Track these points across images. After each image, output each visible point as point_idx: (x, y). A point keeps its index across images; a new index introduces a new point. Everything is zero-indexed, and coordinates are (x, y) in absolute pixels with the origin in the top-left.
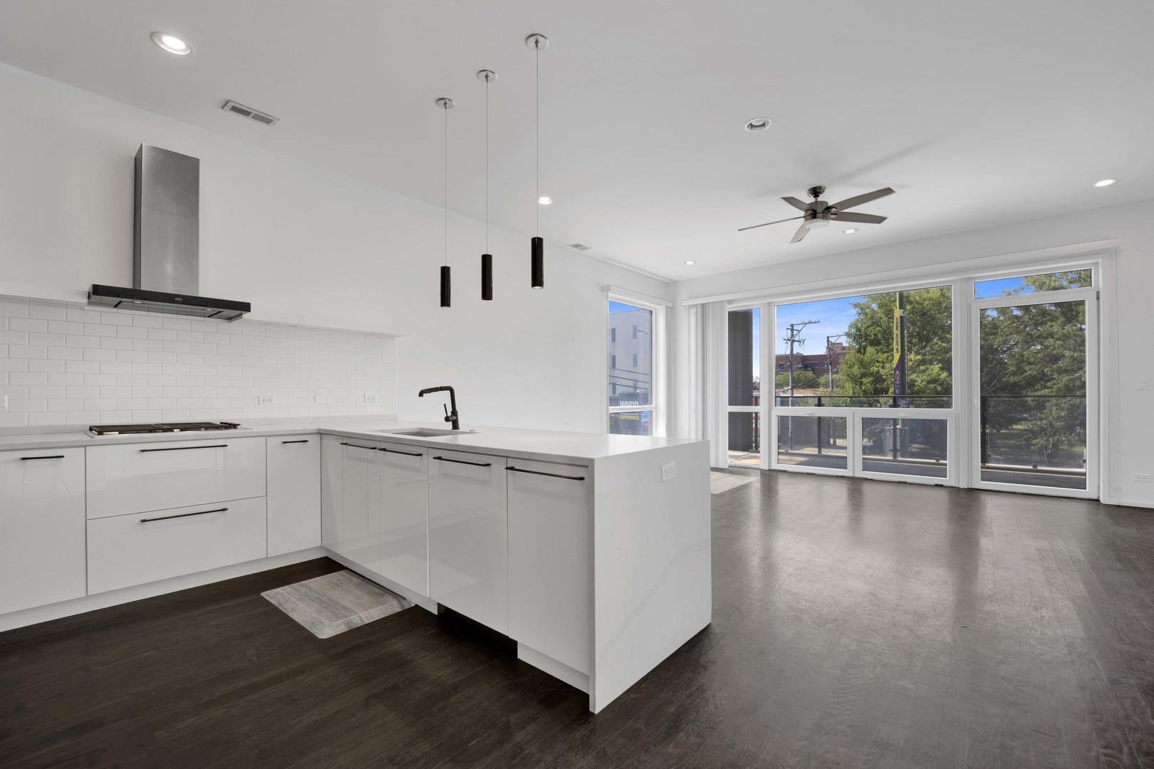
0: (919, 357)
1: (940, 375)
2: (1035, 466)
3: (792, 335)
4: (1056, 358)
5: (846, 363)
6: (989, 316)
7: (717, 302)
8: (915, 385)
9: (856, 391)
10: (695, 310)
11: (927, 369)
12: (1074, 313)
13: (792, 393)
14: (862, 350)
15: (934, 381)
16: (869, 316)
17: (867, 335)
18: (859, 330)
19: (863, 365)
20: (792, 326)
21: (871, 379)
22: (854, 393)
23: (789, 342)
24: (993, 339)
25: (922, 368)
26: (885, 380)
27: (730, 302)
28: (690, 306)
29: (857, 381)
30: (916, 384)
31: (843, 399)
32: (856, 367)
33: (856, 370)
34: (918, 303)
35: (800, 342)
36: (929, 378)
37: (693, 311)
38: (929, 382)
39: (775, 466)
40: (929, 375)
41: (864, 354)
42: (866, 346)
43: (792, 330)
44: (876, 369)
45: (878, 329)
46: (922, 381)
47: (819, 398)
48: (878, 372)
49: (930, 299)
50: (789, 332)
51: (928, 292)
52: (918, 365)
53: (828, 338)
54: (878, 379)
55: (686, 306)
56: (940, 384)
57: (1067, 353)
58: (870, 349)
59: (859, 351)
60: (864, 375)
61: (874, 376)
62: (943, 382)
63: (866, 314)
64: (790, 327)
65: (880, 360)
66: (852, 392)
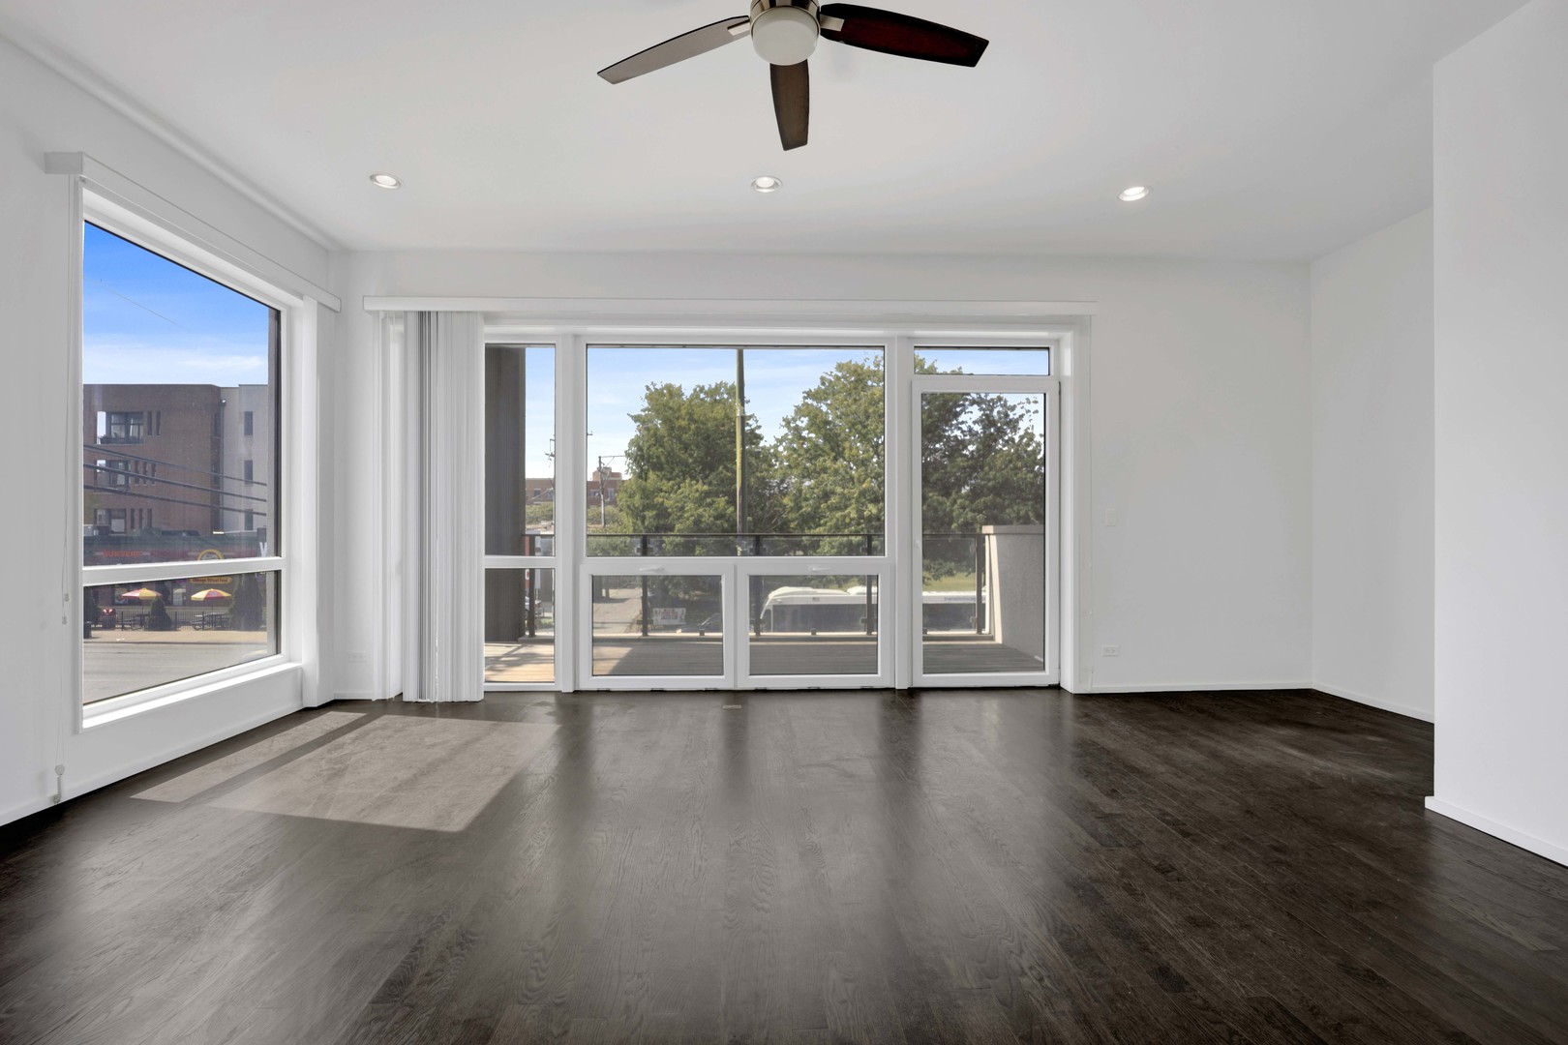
0: (706, 487)
4: (826, 496)
5: (626, 491)
7: (458, 312)
8: (701, 522)
9: (636, 527)
10: (400, 328)
11: (714, 502)
12: (841, 449)
14: (642, 475)
15: (720, 516)
16: (652, 432)
17: (650, 457)
18: (640, 449)
19: (646, 494)
21: (654, 513)
22: (635, 530)
25: (709, 500)
26: (670, 514)
27: (490, 318)
28: (387, 313)
29: (637, 514)
30: (703, 520)
31: (622, 539)
32: (637, 497)
33: (637, 500)
34: (702, 423)
36: (716, 514)
37: (396, 328)
39: (588, 683)
40: (716, 509)
41: (646, 480)
42: (648, 470)
44: (661, 500)
45: (661, 450)
46: (710, 516)
48: (662, 504)
49: (715, 419)
52: (705, 497)
54: (663, 512)
55: (376, 313)
57: (839, 490)
58: (652, 475)
59: (640, 477)
60: (646, 507)
61: (658, 509)
63: (648, 429)
65: (664, 488)
66: (631, 529)
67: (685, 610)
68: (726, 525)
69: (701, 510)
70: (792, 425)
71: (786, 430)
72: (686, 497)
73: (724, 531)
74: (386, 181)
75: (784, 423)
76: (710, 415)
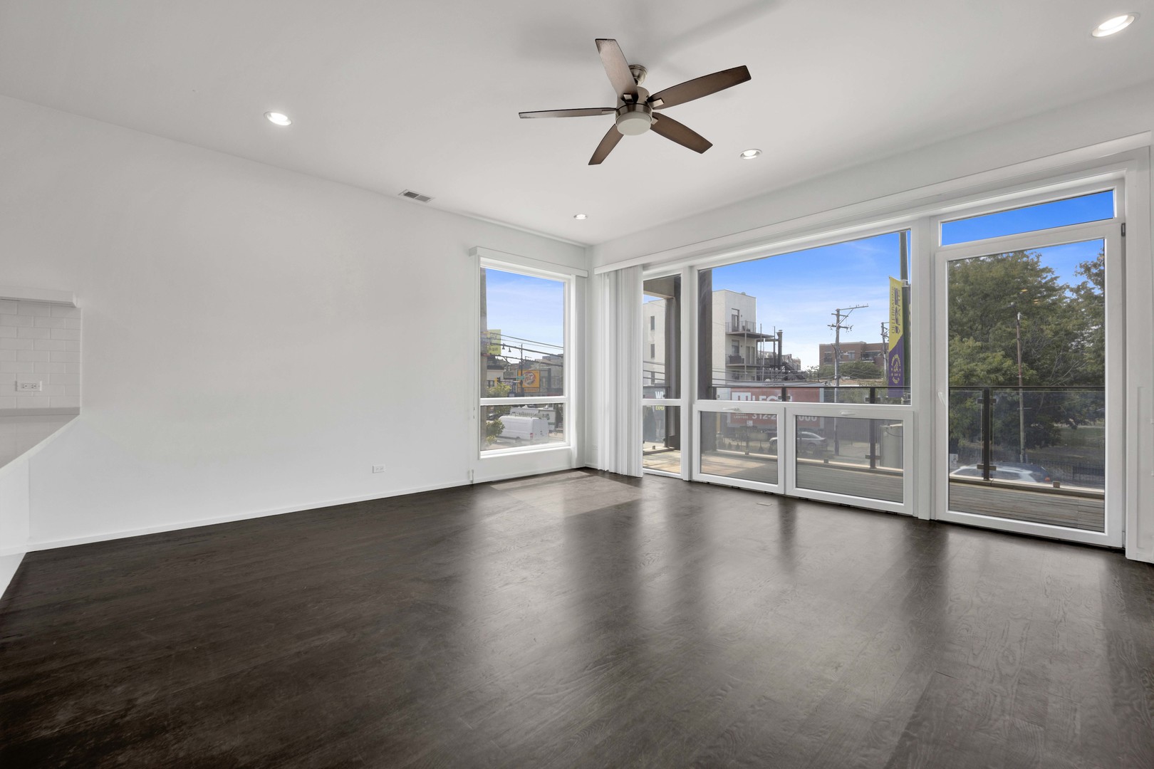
0: (979, 344)
1: (1003, 363)
2: (1057, 485)
3: (838, 321)
6: (1066, 298)
7: (627, 268)
10: (609, 279)
13: (838, 384)
15: (997, 370)
20: (838, 311)
23: (835, 329)
24: (1067, 322)
28: (605, 274)
35: (847, 328)
37: (606, 281)
38: (989, 372)
40: (990, 363)
43: (838, 315)
47: (873, 390)
49: (993, 278)
50: (835, 317)
51: (991, 272)
53: (883, 324)
55: (600, 275)
56: (1004, 374)
62: (1006, 372)
64: (836, 313)
67: (957, 455)
68: (1001, 379)
69: (972, 365)
70: (1094, 271)
71: (1084, 278)
72: (956, 354)
73: (999, 383)
74: (581, 217)
75: (1083, 270)
76: (988, 275)
